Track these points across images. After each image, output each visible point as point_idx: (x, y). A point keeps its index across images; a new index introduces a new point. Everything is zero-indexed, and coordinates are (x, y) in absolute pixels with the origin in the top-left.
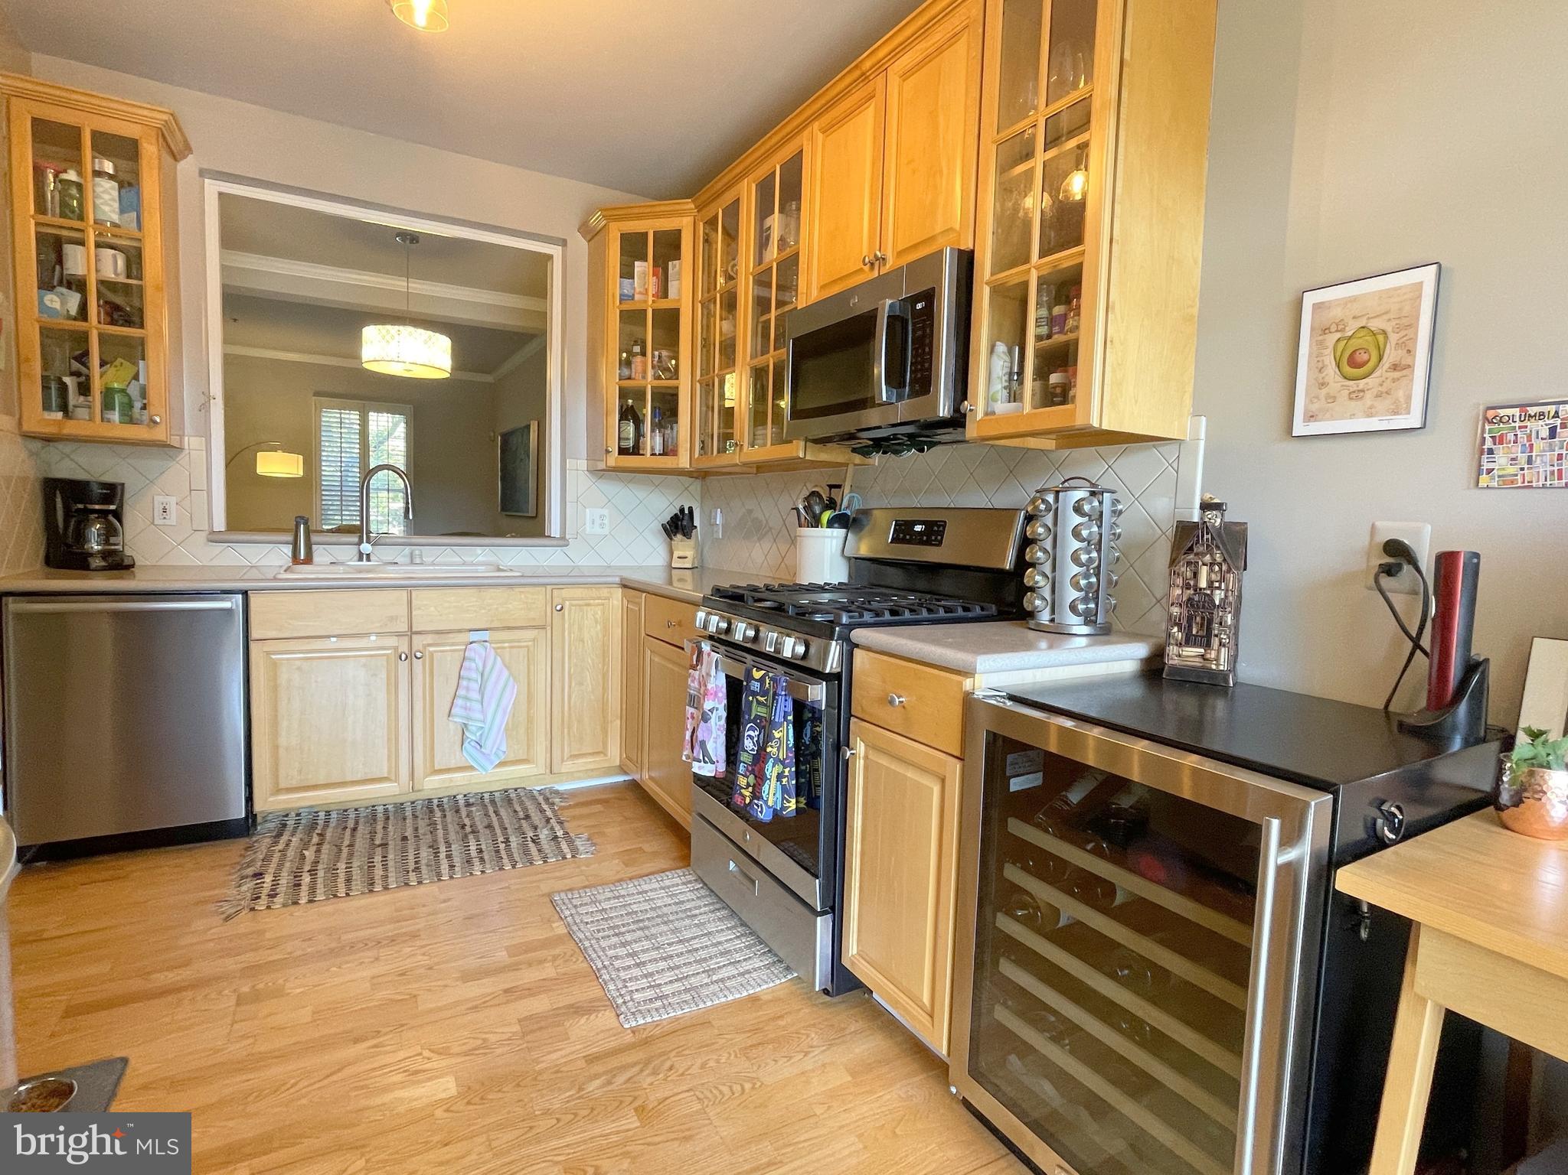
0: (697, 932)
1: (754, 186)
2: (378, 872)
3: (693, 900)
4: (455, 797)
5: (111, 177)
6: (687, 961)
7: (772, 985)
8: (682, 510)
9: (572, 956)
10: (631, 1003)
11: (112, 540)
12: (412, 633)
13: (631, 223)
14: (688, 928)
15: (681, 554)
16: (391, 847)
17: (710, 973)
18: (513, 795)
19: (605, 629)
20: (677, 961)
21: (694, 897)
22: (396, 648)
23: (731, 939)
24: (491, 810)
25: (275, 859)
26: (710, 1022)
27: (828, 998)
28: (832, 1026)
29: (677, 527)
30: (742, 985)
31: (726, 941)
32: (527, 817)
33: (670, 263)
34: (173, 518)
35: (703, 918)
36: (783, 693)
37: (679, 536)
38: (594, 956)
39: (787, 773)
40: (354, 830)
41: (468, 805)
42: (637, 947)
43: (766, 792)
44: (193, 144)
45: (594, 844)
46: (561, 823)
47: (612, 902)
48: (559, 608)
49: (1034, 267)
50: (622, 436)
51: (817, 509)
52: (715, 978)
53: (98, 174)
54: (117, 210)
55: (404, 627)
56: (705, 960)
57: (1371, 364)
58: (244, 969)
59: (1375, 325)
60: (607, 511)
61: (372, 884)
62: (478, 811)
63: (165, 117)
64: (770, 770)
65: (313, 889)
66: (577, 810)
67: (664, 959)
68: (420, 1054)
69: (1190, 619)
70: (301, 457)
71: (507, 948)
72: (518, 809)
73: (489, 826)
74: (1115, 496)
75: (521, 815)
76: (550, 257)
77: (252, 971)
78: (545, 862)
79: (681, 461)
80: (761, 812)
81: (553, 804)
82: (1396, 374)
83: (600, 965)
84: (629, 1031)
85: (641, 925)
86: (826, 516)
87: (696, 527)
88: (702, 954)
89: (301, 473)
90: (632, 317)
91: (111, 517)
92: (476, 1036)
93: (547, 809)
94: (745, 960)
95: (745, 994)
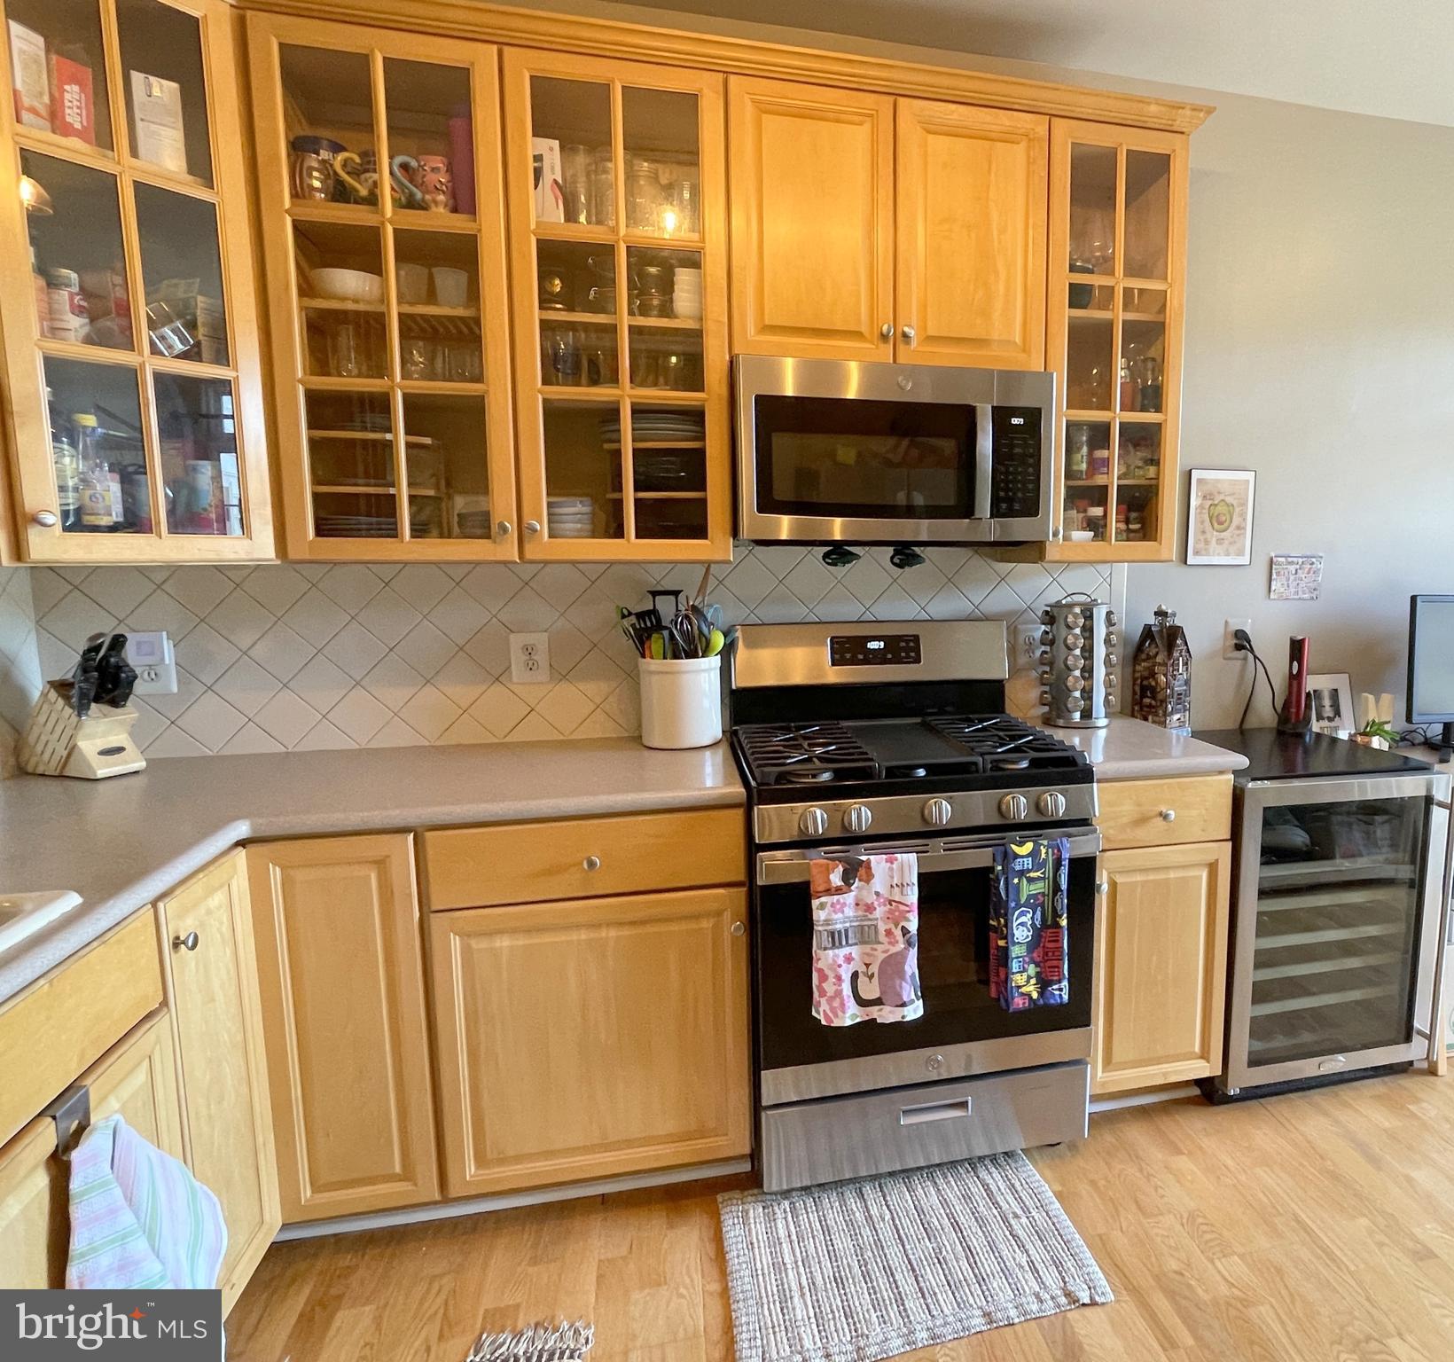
49: (1118, 417)
57: (1226, 524)
59: (1229, 500)
82: (1239, 532)
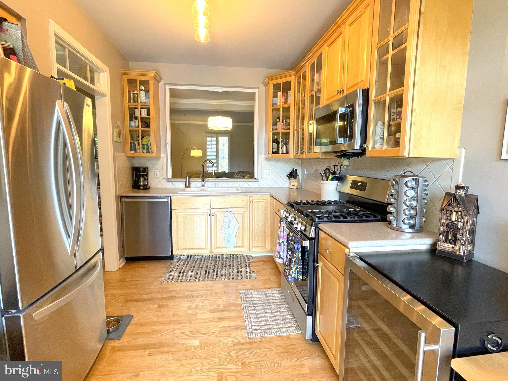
0: (277, 310)
1: (310, 65)
2: (199, 275)
3: (280, 299)
4: (223, 255)
5: (144, 91)
6: (272, 319)
7: (295, 333)
8: (293, 170)
9: (240, 310)
10: (251, 329)
11: (145, 182)
12: (211, 208)
13: (276, 81)
14: (275, 308)
15: (293, 184)
16: (203, 268)
17: (277, 325)
18: (239, 256)
19: (265, 209)
20: (269, 319)
21: (281, 298)
22: (207, 213)
23: (287, 315)
24: (232, 260)
25: (176, 268)
26: (272, 341)
27: (311, 342)
28: (310, 352)
29: (291, 175)
30: (285, 331)
32: (241, 264)
33: (288, 92)
34: (159, 175)
35: (281, 306)
36: (297, 242)
37: (293, 178)
38: (245, 312)
39: (299, 268)
40: (196, 262)
41: (226, 258)
42: (258, 312)
43: (292, 273)
44: (163, 78)
45: (257, 275)
46: (249, 267)
47: (256, 295)
48: (251, 202)
49: (387, 95)
50: (273, 148)
51: (328, 174)
52: (278, 327)
53: (141, 90)
54: (145, 99)
55: (209, 207)
56: (277, 320)
58: (162, 297)
60: (271, 170)
61: (196, 279)
62: (228, 260)
63: (154, 73)
64: (293, 266)
65: (182, 279)
67: (265, 317)
68: (193, 331)
69: (447, 232)
70: (201, 151)
71: (223, 304)
72: (239, 261)
73: (230, 265)
74: (425, 179)
75: (239, 263)
76: (255, 93)
77: (164, 298)
78: (242, 279)
79: (290, 155)
80: (290, 279)
81: (249, 260)
83: (246, 315)
84: (248, 338)
85: (262, 304)
86: (331, 177)
87: (298, 175)
88: (277, 318)
89: (201, 156)
90: (276, 110)
91: (145, 176)
92: (207, 329)
93: (247, 262)
94: (289, 323)
95: (285, 334)
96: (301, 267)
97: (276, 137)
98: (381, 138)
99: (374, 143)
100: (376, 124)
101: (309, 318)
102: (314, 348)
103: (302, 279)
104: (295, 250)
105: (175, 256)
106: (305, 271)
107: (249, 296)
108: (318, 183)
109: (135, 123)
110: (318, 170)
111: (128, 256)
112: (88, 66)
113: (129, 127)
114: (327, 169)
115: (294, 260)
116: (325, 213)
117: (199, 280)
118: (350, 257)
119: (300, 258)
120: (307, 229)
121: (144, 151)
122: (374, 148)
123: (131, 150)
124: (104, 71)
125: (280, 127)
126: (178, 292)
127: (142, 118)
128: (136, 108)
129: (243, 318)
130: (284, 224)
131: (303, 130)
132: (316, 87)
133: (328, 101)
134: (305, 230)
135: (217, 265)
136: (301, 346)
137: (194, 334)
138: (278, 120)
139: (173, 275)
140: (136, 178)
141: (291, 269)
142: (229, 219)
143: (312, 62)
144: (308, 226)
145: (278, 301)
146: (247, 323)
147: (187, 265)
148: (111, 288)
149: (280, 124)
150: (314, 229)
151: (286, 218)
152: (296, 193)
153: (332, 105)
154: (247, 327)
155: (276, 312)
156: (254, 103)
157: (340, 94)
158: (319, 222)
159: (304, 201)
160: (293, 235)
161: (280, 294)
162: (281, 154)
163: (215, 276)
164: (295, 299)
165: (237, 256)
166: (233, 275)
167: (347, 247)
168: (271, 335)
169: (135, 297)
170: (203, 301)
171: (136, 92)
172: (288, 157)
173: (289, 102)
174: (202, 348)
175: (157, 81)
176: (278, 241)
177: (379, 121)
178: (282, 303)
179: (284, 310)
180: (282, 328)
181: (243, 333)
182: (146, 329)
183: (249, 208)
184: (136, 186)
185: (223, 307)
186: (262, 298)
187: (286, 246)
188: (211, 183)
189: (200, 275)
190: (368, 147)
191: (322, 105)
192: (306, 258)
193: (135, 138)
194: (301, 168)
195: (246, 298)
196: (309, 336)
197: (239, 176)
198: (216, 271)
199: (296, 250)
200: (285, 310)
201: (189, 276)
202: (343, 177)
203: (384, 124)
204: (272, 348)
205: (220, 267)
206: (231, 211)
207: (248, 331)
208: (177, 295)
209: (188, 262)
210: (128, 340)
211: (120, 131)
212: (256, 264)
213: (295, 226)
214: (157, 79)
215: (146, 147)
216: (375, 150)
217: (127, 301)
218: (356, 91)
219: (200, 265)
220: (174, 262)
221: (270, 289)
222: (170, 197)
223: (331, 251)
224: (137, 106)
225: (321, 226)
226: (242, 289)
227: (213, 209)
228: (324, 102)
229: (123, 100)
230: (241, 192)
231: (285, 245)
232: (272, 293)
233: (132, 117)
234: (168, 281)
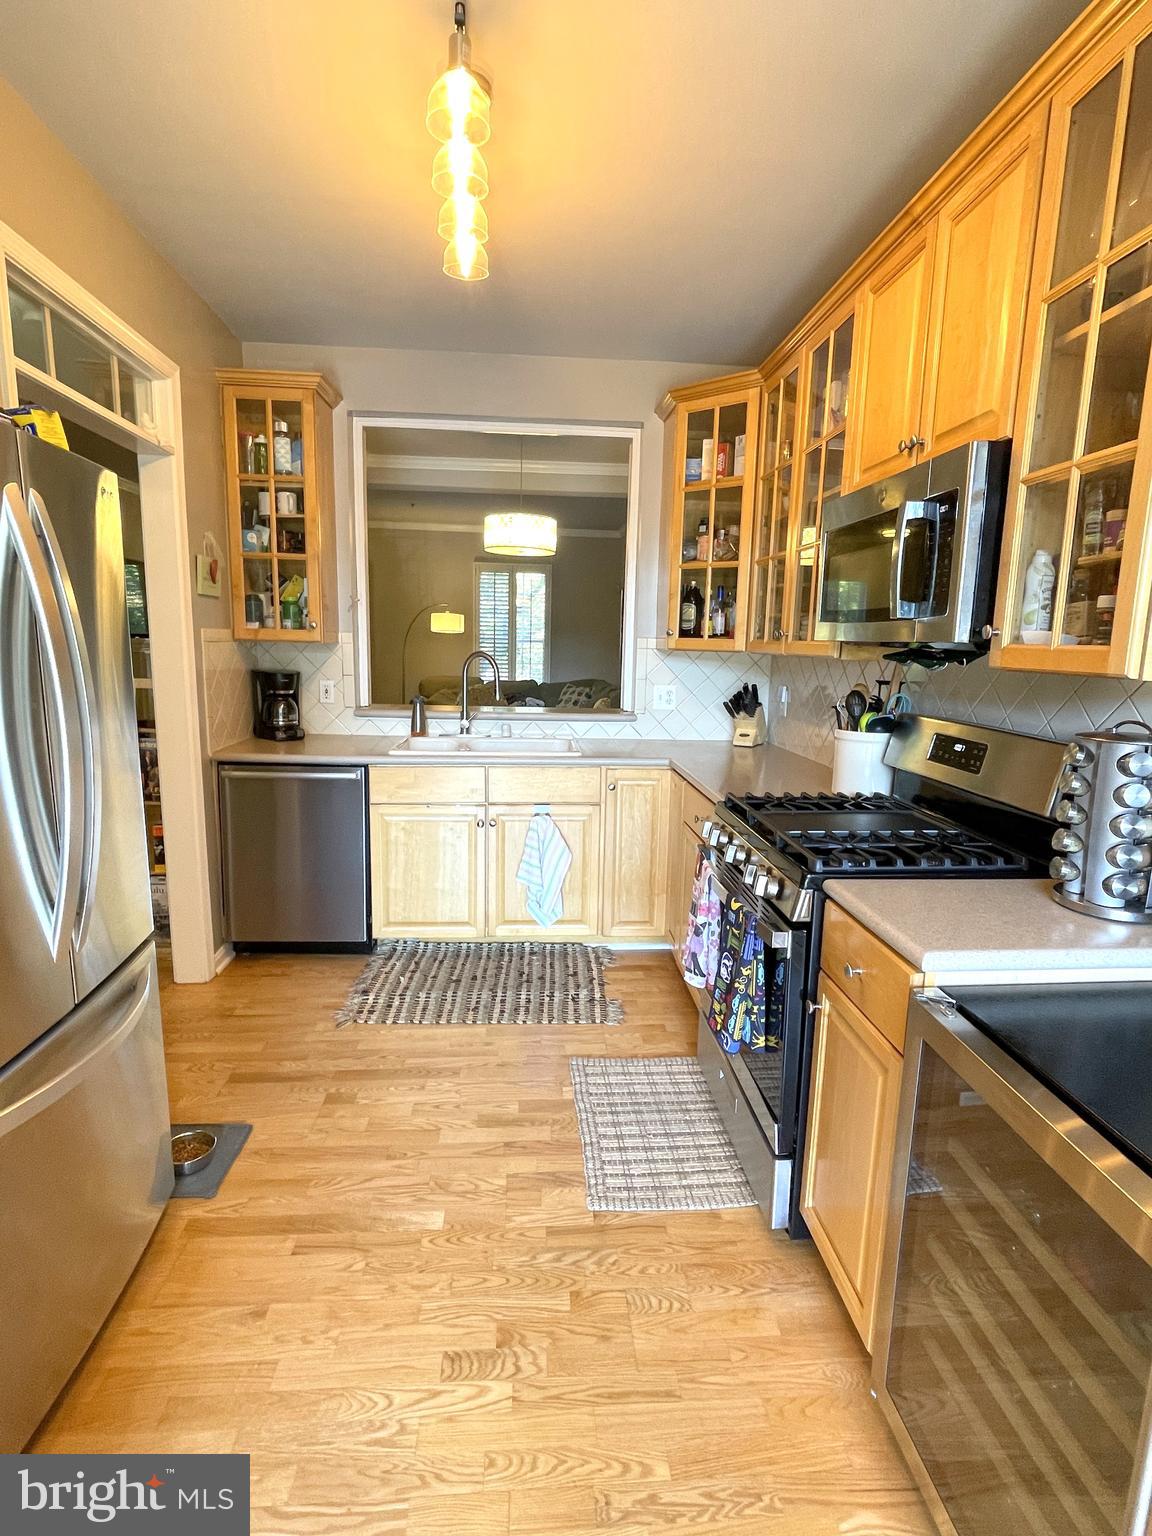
0: (685, 1129)
1: (811, 354)
2: (448, 1006)
3: (693, 1093)
4: (523, 943)
5: (286, 435)
6: (665, 1157)
7: (737, 1205)
8: (746, 688)
9: (570, 1123)
10: (601, 1187)
11: (291, 717)
12: (487, 804)
13: (698, 402)
14: (678, 1122)
15: (744, 731)
16: (463, 984)
17: (682, 1176)
18: (570, 950)
19: (654, 810)
20: (657, 1155)
21: (694, 1090)
22: (476, 816)
23: (714, 1145)
24: (548, 961)
25: (380, 980)
26: (664, 1227)
27: (787, 1237)
28: (783, 1269)
29: (738, 704)
30: (707, 1197)
31: (709, 1146)
32: (575, 974)
33: (737, 438)
34: (332, 698)
35: (695, 1116)
36: (753, 932)
37: (742, 714)
38: (586, 1130)
39: (755, 1011)
40: (441, 962)
41: (532, 953)
42: (625, 1130)
43: (732, 1026)
44: (345, 393)
45: (623, 1013)
46: (602, 985)
47: (619, 1077)
48: (611, 787)
49: (1076, 466)
50: (684, 617)
51: (857, 710)
52: (684, 1182)
53: (277, 434)
54: (290, 461)
55: (482, 799)
56: (682, 1161)
58: (336, 1069)
60: (674, 687)
61: (440, 1016)
62: (538, 960)
63: (318, 379)
64: (737, 1006)
65: (397, 1016)
66: (620, 973)
67: (645, 1149)
68: (428, 1184)
70: (463, 616)
71: (521, 1103)
72: (571, 965)
73: (542, 978)
75: (571, 971)
76: (630, 440)
77: (343, 1075)
78: (577, 1022)
79: (737, 644)
80: (727, 1044)
81: (601, 964)
83: (588, 1141)
84: (592, 1214)
85: (637, 1108)
86: (866, 718)
87: (760, 704)
88: (682, 1153)
89: (462, 630)
90: (697, 496)
91: (291, 699)
92: (470, 1179)
93: (594, 968)
94: (720, 1171)
95: (707, 1207)
96: (763, 1008)
97: (693, 583)
98: (1044, 608)
99: (1020, 621)
100: (1028, 562)
101: (783, 1169)
102: (792, 1258)
103: (763, 1044)
104: (745, 957)
105: (379, 941)
106: (774, 1020)
107: (600, 1080)
108: (825, 731)
109: (259, 537)
110: (824, 688)
111: (240, 940)
112: (115, 358)
113: (241, 548)
114: (854, 693)
115: (742, 987)
116: (845, 839)
117: (449, 1022)
118: (926, 1002)
119: (762, 980)
120: (787, 892)
121: (288, 623)
122: (1017, 639)
123: (249, 619)
124: (162, 376)
125: (708, 549)
126: (384, 1057)
127: (280, 521)
128: (263, 490)
129: (576, 1147)
130: (710, 868)
131: (782, 562)
132: (827, 428)
133: (867, 475)
134: (780, 895)
135: (503, 976)
136: (754, 1247)
137: (429, 1191)
138: (703, 529)
139: (371, 1001)
140: (263, 705)
141: (729, 1013)
142: (542, 838)
143: (818, 346)
144: (788, 882)
145: (686, 1098)
146: (590, 1166)
147: (414, 972)
148: (189, 1037)
149: (708, 542)
150: (808, 896)
151: (721, 850)
152: (750, 761)
153: (881, 492)
154: (589, 1177)
155: (680, 1134)
156: (628, 470)
157: (910, 454)
158: (824, 872)
159: (778, 793)
160: (741, 908)
161: (694, 1077)
162: (710, 637)
163: (497, 1010)
164: (739, 1101)
165: (565, 950)
166: (551, 1010)
167: (918, 969)
168: (663, 1208)
169: (257, 1066)
170: (459, 1087)
171: (261, 439)
172: (731, 649)
173: (737, 473)
174: (454, 1240)
175: (327, 403)
176: (692, 917)
177: (1039, 552)
178: (697, 1103)
179: (704, 1128)
180: (697, 1186)
181: (575, 1195)
182: (287, 1170)
183: (603, 806)
184: (263, 729)
185: (520, 1111)
186: (637, 1088)
187: (716, 937)
188: (489, 724)
189: (453, 1004)
190: (996, 635)
191: (846, 488)
192: (779, 980)
193: (261, 581)
194: (771, 682)
195: (587, 1083)
196: (780, 1221)
197: (576, 693)
198: (500, 994)
199: (748, 955)
200: (707, 1130)
201: (420, 1007)
202: (906, 720)
203: (1056, 562)
204: (663, 1250)
205: (511, 982)
206: (547, 814)
207: (593, 1191)
208: (381, 1067)
209: (416, 963)
210: (238, 1202)
211: (215, 562)
212: (623, 977)
213: (748, 880)
214: (328, 396)
215: (295, 613)
216: (1025, 647)
217: (236, 1079)
218: (967, 446)
219: (452, 975)
220: (376, 961)
221: (662, 1059)
222: (366, 767)
223: (861, 971)
224: (265, 485)
225: (832, 886)
226: (578, 1056)
227: (494, 804)
228: (853, 478)
229: (223, 463)
230: (580, 754)
231: (713, 933)
232: (668, 1073)
233: (251, 516)
234: (355, 1021)
